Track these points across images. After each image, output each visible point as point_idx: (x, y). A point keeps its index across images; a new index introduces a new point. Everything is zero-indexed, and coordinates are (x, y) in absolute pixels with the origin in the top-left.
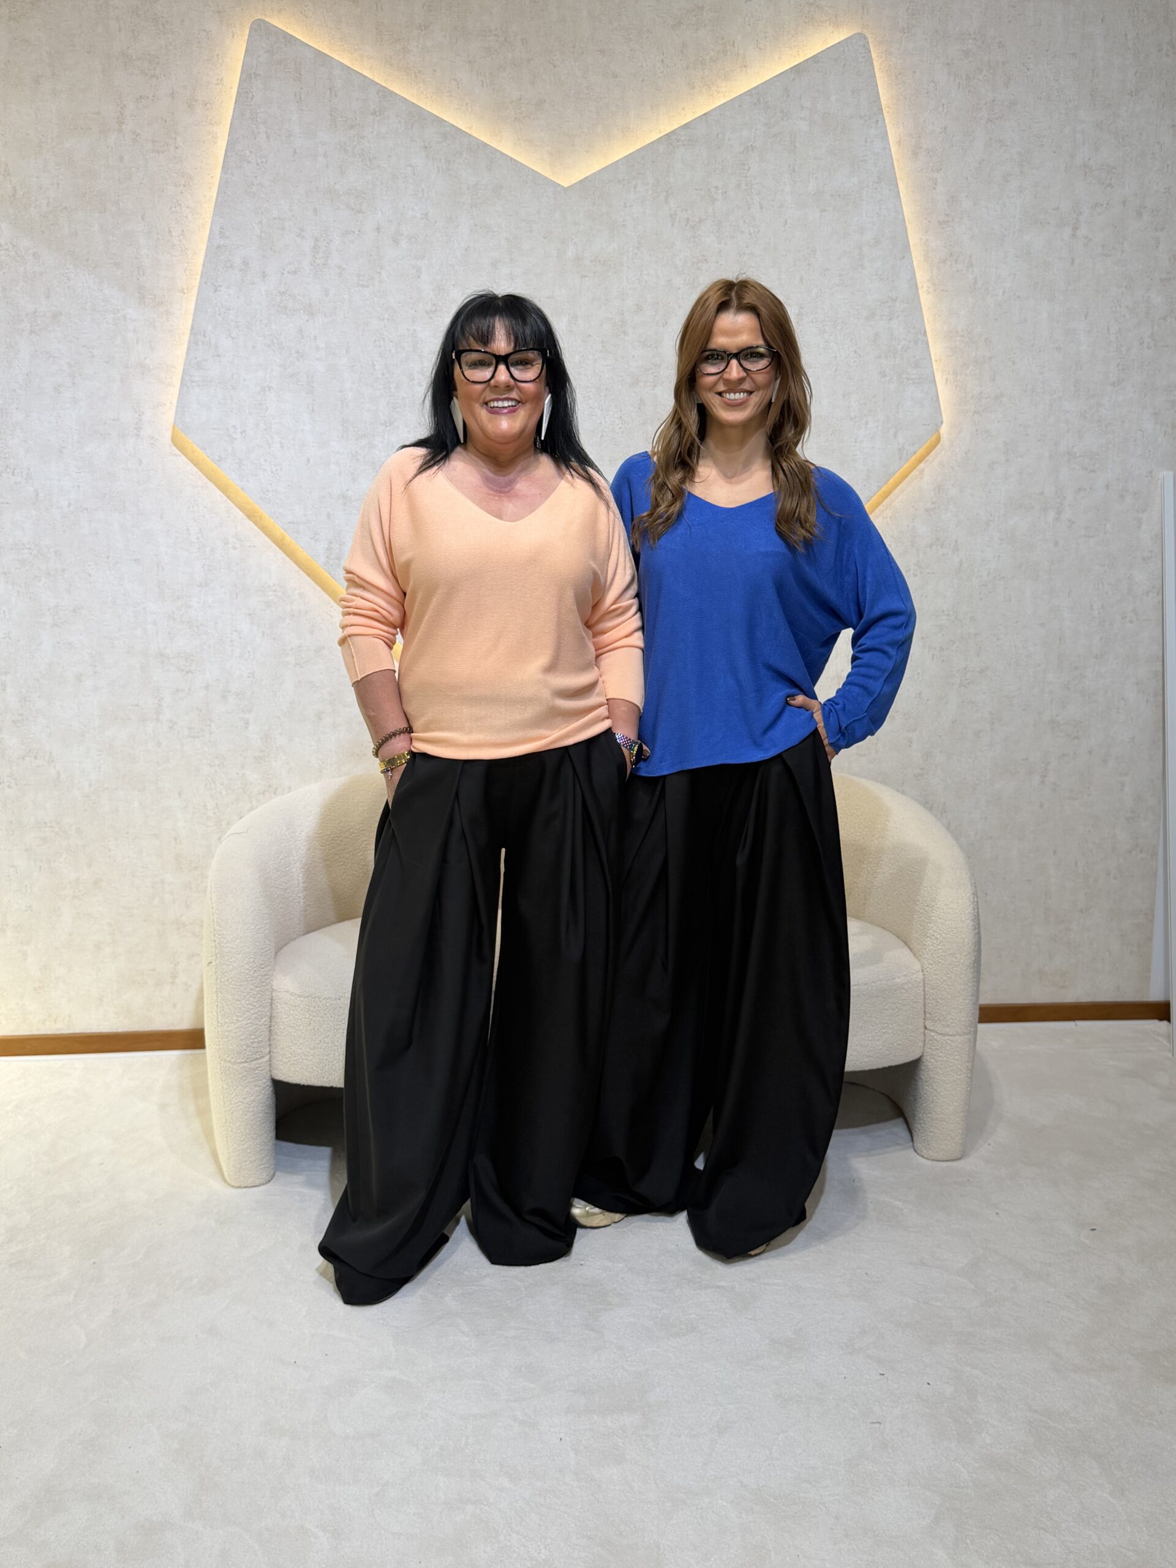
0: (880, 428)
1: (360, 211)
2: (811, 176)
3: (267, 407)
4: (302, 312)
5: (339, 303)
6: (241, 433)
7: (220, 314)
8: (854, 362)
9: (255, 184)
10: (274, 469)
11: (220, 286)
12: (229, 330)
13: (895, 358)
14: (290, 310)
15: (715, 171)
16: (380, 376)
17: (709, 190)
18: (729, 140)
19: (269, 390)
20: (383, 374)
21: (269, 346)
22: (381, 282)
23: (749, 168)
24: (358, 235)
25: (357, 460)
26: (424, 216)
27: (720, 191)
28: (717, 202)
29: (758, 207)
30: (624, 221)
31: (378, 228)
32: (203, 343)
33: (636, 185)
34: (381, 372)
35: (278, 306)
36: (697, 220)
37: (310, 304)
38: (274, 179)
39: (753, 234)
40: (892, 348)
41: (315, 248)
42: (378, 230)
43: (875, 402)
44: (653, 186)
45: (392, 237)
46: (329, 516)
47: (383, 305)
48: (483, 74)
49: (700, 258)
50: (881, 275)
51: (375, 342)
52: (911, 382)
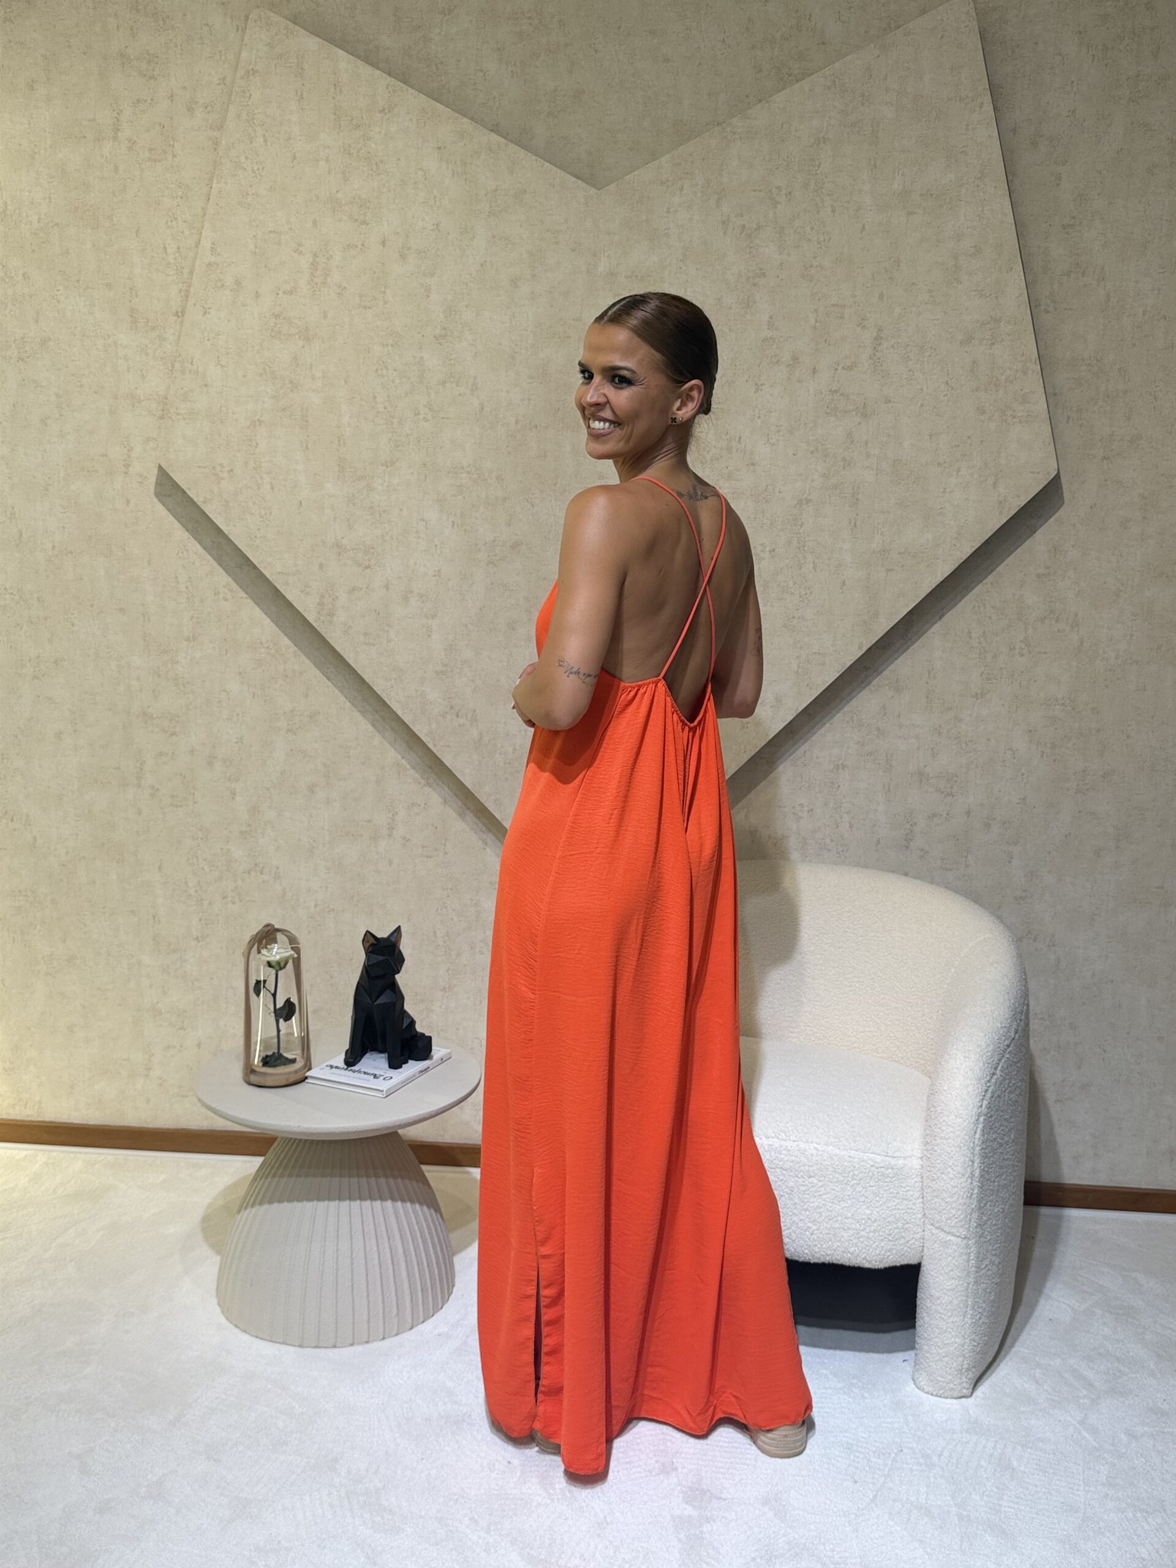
0: (975, 476)
1: (364, 223)
2: (897, 170)
3: (257, 444)
4: (297, 336)
5: (338, 327)
6: (229, 472)
7: (208, 340)
8: (945, 396)
9: (251, 194)
10: (263, 513)
11: (209, 308)
12: (218, 357)
13: (997, 391)
14: (284, 335)
15: (777, 168)
16: (381, 409)
17: (770, 191)
18: (796, 131)
19: (260, 425)
20: (385, 408)
21: (261, 375)
22: (385, 303)
23: (820, 164)
24: (361, 249)
25: (354, 505)
26: (435, 227)
27: (784, 192)
28: (779, 206)
29: (829, 209)
30: (666, 229)
31: (384, 242)
32: (190, 371)
33: (683, 187)
34: (382, 406)
35: (272, 330)
36: (755, 226)
37: (307, 327)
38: (271, 187)
39: (823, 243)
40: (995, 379)
41: (314, 265)
42: (384, 244)
43: (971, 445)
44: (702, 188)
45: (399, 252)
46: (321, 566)
47: (387, 328)
48: (512, 64)
49: (758, 272)
50: (982, 291)
51: (377, 370)
52: (1018, 420)
